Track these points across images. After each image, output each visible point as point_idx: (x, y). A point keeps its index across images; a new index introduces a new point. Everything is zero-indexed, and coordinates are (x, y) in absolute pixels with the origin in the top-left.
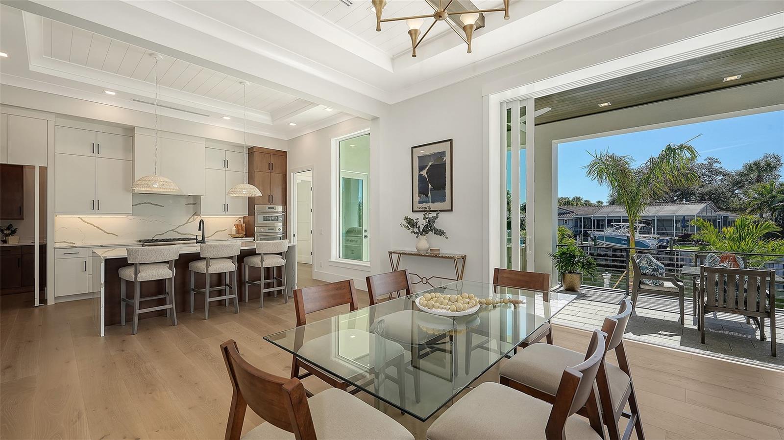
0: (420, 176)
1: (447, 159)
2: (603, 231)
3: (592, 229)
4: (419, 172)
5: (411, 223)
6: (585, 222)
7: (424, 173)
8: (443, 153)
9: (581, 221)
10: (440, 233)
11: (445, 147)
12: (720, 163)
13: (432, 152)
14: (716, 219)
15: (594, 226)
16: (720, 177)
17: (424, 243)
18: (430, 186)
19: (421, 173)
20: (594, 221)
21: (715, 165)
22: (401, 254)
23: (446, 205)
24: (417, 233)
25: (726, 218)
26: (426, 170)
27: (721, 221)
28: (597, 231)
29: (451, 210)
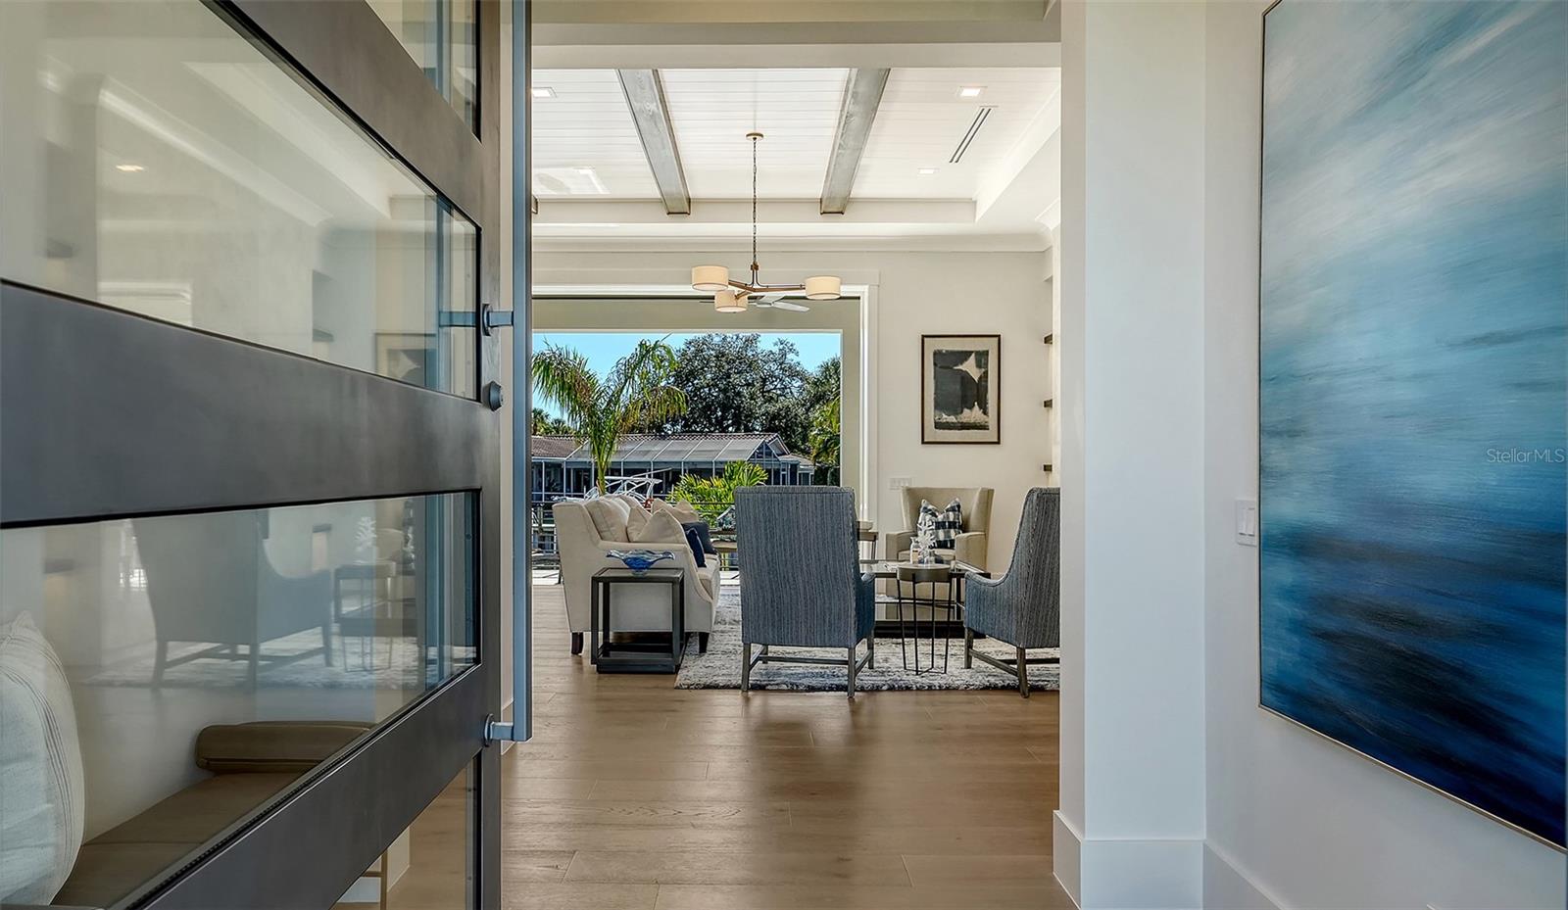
2: (582, 497)
3: (565, 493)
6: (548, 474)
9: (540, 473)
12: (797, 354)
14: (779, 470)
15: (568, 486)
16: (797, 383)
20: (568, 471)
21: (790, 356)
25: (794, 467)
27: (787, 473)
28: (574, 496)
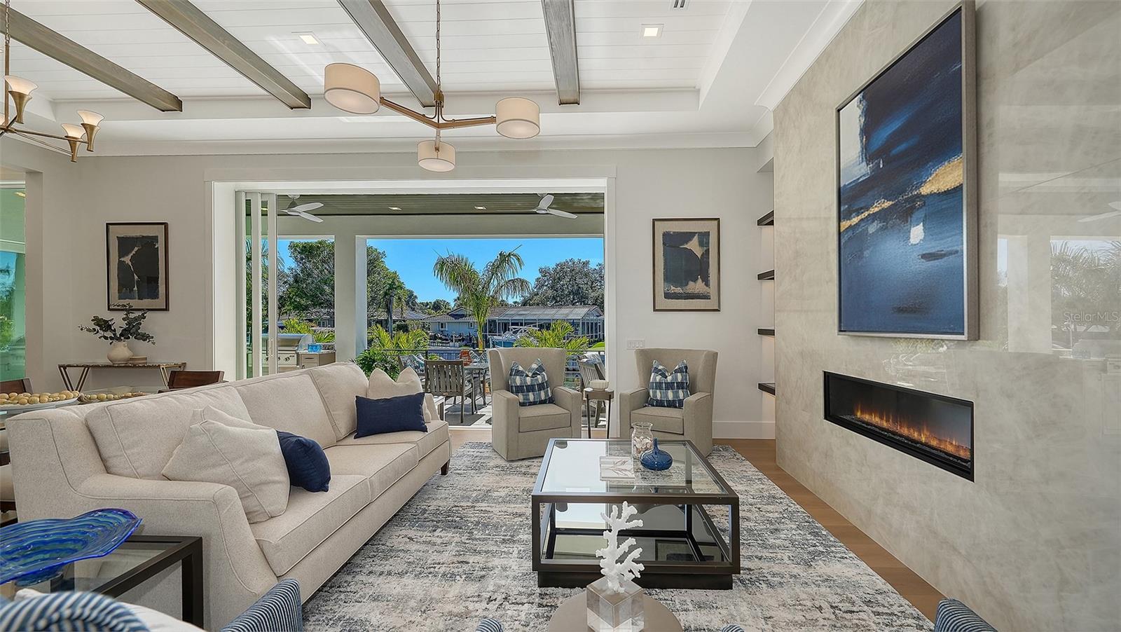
0: (121, 264)
1: (160, 245)
4: (120, 258)
5: (104, 325)
7: (127, 259)
8: (155, 239)
10: (145, 337)
11: (158, 232)
13: (138, 234)
17: (122, 351)
18: (136, 277)
19: (122, 259)
22: (88, 367)
23: (160, 302)
24: (111, 338)
26: (130, 256)
29: (167, 309)
